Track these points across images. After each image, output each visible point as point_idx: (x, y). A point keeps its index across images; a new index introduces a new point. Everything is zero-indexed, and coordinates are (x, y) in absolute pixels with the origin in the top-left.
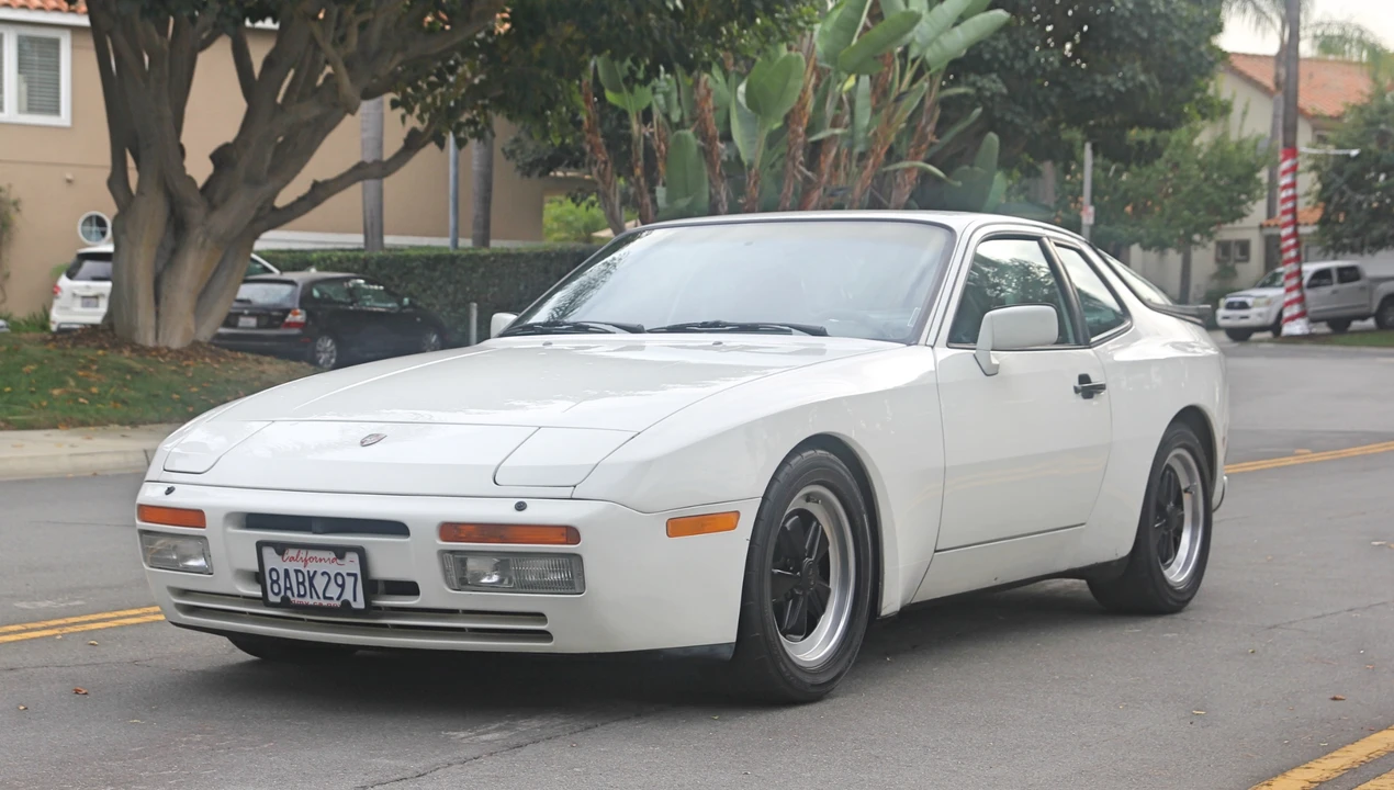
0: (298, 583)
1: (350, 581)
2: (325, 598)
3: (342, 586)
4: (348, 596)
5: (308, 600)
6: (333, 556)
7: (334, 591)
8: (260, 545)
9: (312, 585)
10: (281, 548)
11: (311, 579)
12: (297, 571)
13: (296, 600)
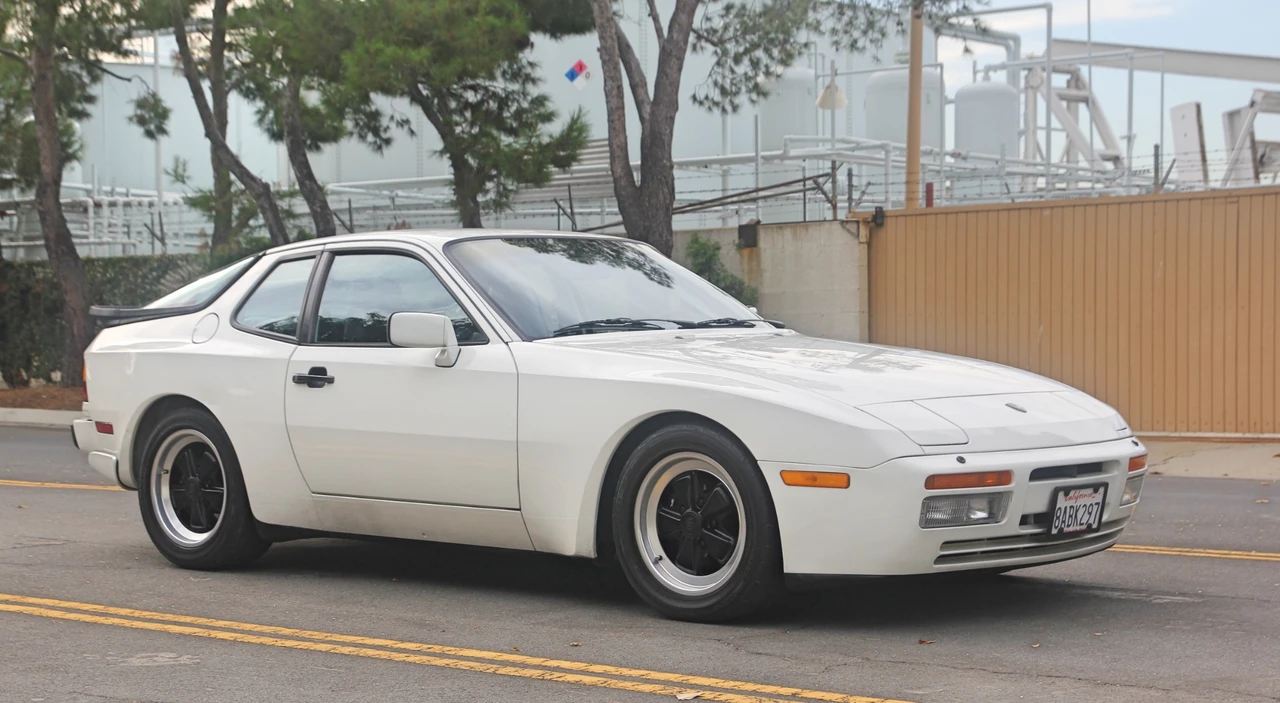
0: (1071, 516)
1: (1095, 507)
2: (1081, 524)
3: (1090, 514)
4: (1091, 521)
5: (1071, 529)
6: (1090, 491)
7: (1086, 516)
8: (1056, 491)
9: (1076, 516)
10: (1067, 490)
11: (1077, 511)
12: (1072, 507)
13: (1066, 529)
